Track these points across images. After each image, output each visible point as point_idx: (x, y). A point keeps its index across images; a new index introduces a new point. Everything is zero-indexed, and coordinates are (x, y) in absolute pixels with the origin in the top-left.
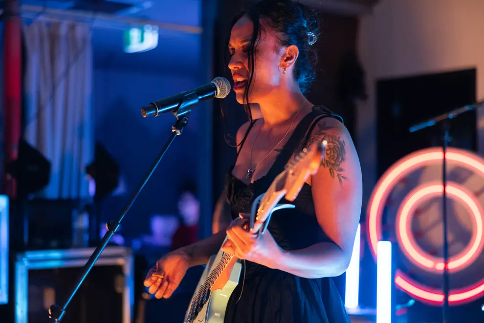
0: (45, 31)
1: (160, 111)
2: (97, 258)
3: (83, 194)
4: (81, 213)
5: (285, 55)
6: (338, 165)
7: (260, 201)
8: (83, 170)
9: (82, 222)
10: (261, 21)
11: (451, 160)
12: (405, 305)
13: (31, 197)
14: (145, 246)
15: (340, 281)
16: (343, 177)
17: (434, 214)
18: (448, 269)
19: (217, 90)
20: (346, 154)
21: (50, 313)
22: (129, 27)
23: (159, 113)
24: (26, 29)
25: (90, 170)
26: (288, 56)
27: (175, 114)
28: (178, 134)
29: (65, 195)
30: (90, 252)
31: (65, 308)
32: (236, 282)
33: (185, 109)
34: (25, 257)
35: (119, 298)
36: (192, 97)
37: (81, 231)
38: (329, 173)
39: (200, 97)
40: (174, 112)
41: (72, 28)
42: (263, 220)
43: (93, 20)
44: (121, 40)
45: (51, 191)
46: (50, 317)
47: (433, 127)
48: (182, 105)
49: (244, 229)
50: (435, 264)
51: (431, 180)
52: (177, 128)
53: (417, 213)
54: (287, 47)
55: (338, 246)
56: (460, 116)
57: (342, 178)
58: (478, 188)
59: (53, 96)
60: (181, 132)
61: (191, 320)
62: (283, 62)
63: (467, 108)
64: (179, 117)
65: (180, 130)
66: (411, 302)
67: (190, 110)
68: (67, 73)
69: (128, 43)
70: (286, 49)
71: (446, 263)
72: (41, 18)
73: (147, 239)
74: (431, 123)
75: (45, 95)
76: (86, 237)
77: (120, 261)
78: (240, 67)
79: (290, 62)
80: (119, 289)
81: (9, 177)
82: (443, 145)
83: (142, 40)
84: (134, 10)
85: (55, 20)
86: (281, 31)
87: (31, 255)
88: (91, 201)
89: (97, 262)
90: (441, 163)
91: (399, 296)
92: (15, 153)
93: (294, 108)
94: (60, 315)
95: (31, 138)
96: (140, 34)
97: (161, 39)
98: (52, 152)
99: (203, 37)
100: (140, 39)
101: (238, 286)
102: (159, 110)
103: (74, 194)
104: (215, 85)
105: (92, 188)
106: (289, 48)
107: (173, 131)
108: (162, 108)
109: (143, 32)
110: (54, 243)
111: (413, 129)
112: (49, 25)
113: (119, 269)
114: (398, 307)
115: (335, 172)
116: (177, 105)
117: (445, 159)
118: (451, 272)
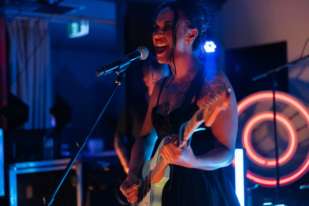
0: (20, 25)
2: (72, 164)
3: (48, 126)
4: (48, 138)
8: (48, 111)
9: (50, 144)
11: (277, 98)
12: (251, 188)
14: (83, 157)
17: (264, 132)
18: (278, 164)
19: (140, 55)
21: (44, 200)
24: (8, 25)
25: (52, 111)
26: (191, 35)
28: (119, 85)
29: (36, 127)
31: (54, 196)
33: (123, 68)
34: (15, 167)
36: (126, 61)
37: (49, 149)
39: (131, 60)
40: (116, 71)
41: (37, 23)
42: (188, 139)
43: (51, 18)
44: (66, 30)
45: (28, 126)
46: (44, 203)
48: (120, 67)
50: (266, 162)
51: (262, 111)
53: (254, 131)
54: (192, 29)
58: (291, 115)
59: (26, 67)
60: (121, 83)
62: (188, 38)
63: (287, 65)
64: (119, 74)
66: (256, 186)
67: (126, 69)
68: (35, 52)
69: (71, 32)
70: (191, 31)
71: (277, 161)
72: (18, 18)
73: (85, 153)
74: (265, 75)
75: (22, 66)
76: (52, 153)
77: (74, 167)
79: (192, 38)
80: (74, 185)
81: (2, 117)
83: (79, 30)
85: (26, 18)
87: (18, 165)
90: (272, 99)
91: (248, 183)
92: (5, 103)
94: (51, 201)
95: (14, 91)
96: (78, 26)
98: (27, 99)
100: (77, 29)
101: (169, 180)
102: (107, 71)
103: (41, 127)
104: (139, 52)
105: (53, 123)
107: (117, 82)
108: (109, 69)
109: (80, 25)
110: (32, 157)
111: (254, 79)
112: (22, 21)
114: (249, 189)
116: (117, 67)
117: (274, 97)
118: (280, 165)
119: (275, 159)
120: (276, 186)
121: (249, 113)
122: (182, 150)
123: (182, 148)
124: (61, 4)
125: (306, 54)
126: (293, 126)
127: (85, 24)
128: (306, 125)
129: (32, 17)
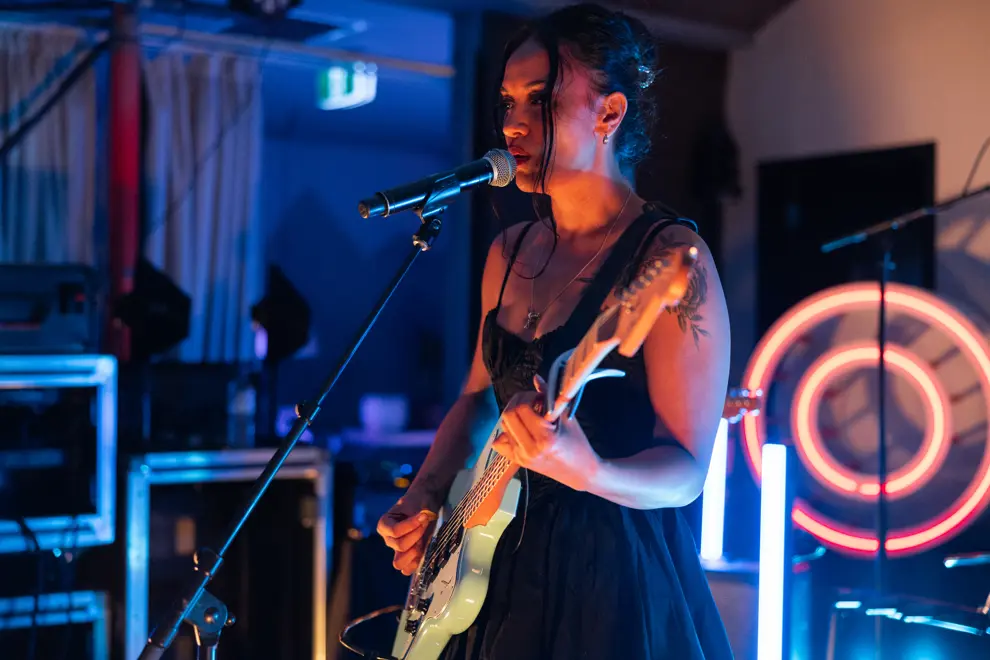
0: (181, 69)
1: (393, 207)
2: (279, 466)
3: (245, 355)
4: (242, 388)
5: (603, 110)
6: (694, 310)
7: (564, 363)
8: (246, 311)
9: (245, 403)
10: (561, 49)
11: (893, 304)
12: (805, 557)
13: (156, 359)
14: (347, 447)
15: (693, 513)
16: (701, 331)
17: (857, 397)
18: (886, 493)
19: (492, 172)
20: (709, 291)
21: (196, 562)
22: (328, 64)
23: (392, 211)
24: (148, 65)
25: (257, 313)
26: (609, 111)
27: (419, 213)
28: (424, 250)
29: (214, 355)
30: (266, 456)
31: (222, 553)
32: (511, 512)
33: (436, 204)
34: (145, 463)
35: (308, 537)
36: (449, 185)
37: (242, 420)
38: (677, 323)
39: (463, 184)
40: (417, 209)
41: (229, 65)
42: (570, 394)
43: (265, 52)
44: (313, 88)
45: (190, 351)
46: (196, 569)
47: (863, 244)
48: (432, 197)
49: (535, 412)
50: (859, 484)
51: (854, 339)
52: (420, 239)
53: (828, 395)
54: (607, 96)
55: (686, 451)
56: (910, 225)
57: (698, 332)
58: (935, 354)
59: (194, 186)
60: (429, 246)
61: (424, 582)
62: (600, 124)
63: (924, 212)
64: (427, 219)
65: (427, 241)
66: (820, 551)
67: (445, 208)
68: (219, 145)
69: (325, 93)
70: (606, 100)
71: (883, 486)
72: (176, 47)
73: (353, 436)
74: (860, 237)
75: (181, 183)
76: (251, 430)
77: (310, 473)
78: (523, 133)
79: (612, 122)
80: (307, 522)
81: (118, 323)
82: (880, 279)
83: (349, 88)
84: (336, 36)
85: (200, 51)
86: (597, 67)
87: (155, 460)
88: (258, 368)
89: (278, 473)
90: (876, 307)
91: (798, 541)
92: (128, 283)
93: (613, 206)
94: (214, 565)
95: (156, 256)
96: (346, 76)
97: (381, 87)
98: (193, 280)
99: (457, 82)
100: (345, 86)
101: (514, 519)
102: (390, 205)
103: (229, 356)
104: (489, 164)
105: (261, 345)
106: (610, 98)
107: (416, 243)
108: (398, 201)
109: (351, 73)
110: (194, 440)
111: (828, 247)
112: (188, 58)
113: (307, 487)
114: (797, 560)
115: (687, 320)
116: (422, 198)
117: (883, 301)
118: (891, 498)
119: (877, 478)
120: (876, 554)
121: (817, 342)
122: (554, 427)
123: (556, 422)
124: (298, 14)
125: (979, 182)
126: (942, 385)
127: (365, 72)
128: (978, 387)
129: (213, 47)
